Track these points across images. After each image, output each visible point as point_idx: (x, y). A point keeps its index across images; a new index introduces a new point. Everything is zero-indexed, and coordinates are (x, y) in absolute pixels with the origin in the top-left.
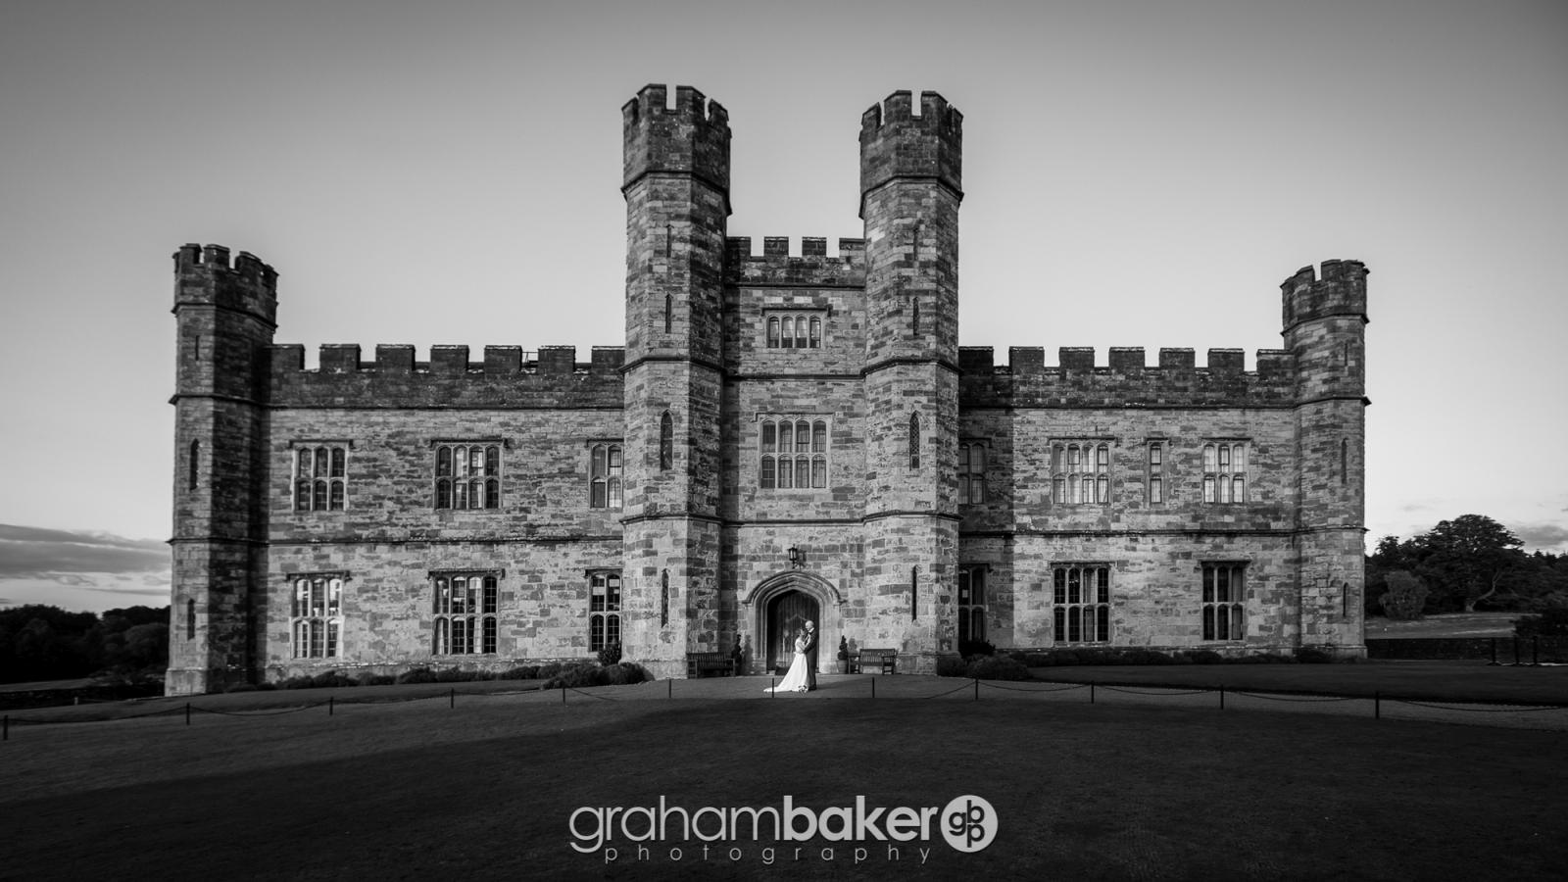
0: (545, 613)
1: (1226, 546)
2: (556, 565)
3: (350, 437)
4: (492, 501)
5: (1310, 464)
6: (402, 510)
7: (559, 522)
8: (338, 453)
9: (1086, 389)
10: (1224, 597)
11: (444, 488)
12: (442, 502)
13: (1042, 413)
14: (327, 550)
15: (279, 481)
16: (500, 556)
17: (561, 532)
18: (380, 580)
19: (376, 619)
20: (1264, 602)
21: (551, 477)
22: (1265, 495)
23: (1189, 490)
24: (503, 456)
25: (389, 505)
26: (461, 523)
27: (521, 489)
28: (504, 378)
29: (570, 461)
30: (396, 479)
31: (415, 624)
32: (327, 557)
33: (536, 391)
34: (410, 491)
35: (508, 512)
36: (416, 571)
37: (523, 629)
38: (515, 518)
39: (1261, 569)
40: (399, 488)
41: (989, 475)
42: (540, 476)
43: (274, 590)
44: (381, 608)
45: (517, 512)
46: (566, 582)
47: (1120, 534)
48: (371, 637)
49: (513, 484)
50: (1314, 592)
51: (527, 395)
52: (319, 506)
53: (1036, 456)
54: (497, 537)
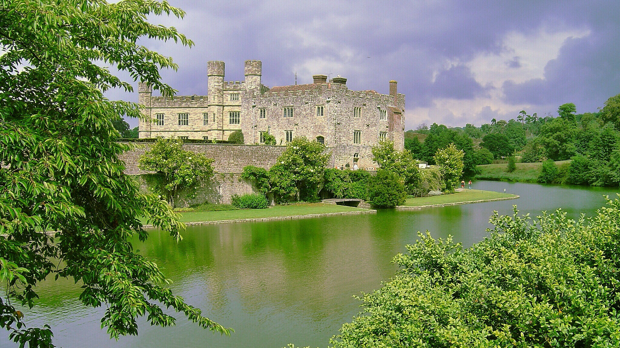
3: (165, 113)
6: (173, 126)
8: (163, 115)
16: (189, 134)
17: (199, 130)
26: (182, 128)
27: (192, 122)
32: (161, 133)
36: (175, 136)
38: (191, 127)
40: (173, 122)
42: (195, 120)
51: (193, 105)
54: (188, 130)
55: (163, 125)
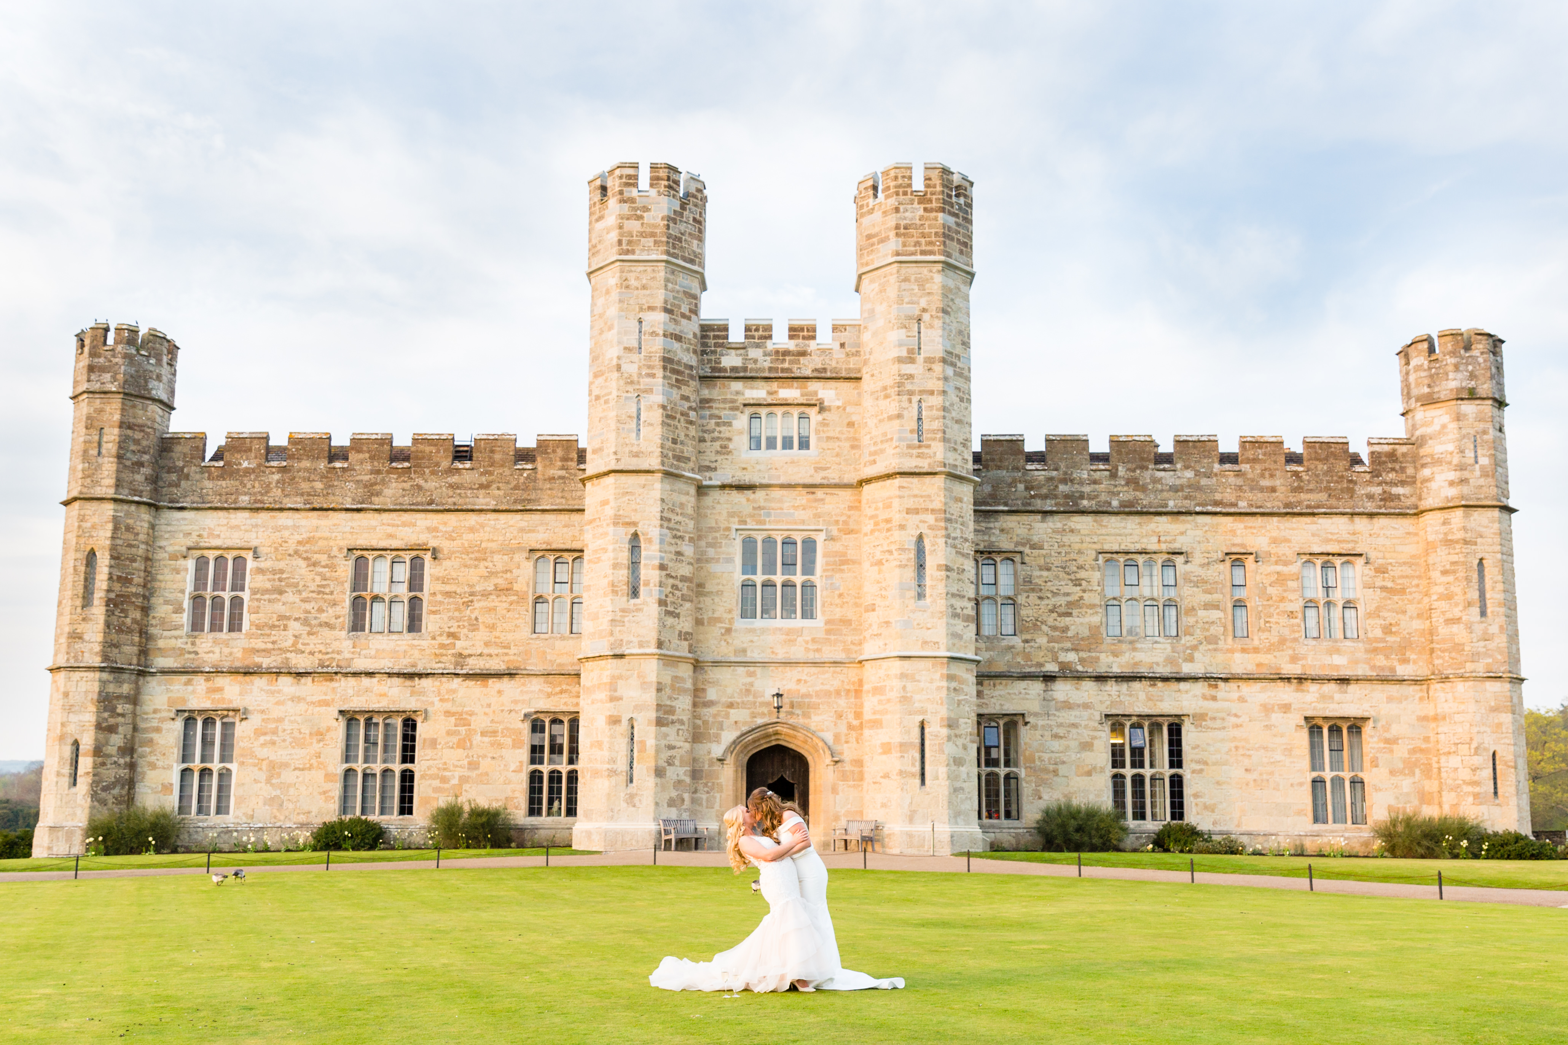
0: (473, 765)
1: (1337, 696)
2: (489, 706)
3: (254, 544)
4: (414, 624)
5: (1440, 589)
6: (310, 634)
7: (493, 650)
8: (239, 561)
9: (1144, 489)
10: (1336, 765)
11: (359, 607)
12: (357, 625)
13: (1088, 519)
14: (220, 681)
15: (171, 596)
16: (422, 693)
17: (496, 665)
18: (280, 720)
19: (274, 769)
20: (1392, 773)
21: (485, 595)
22: (1387, 630)
23: (1283, 620)
24: (429, 568)
25: (295, 627)
26: (377, 650)
27: (449, 610)
28: (433, 473)
29: (508, 575)
30: (304, 595)
31: (318, 776)
32: (220, 690)
33: (471, 489)
34: (320, 610)
35: (434, 638)
36: (323, 709)
37: (446, 786)
38: (442, 646)
39: (1387, 729)
40: (308, 606)
41: (1021, 599)
42: (472, 594)
43: (158, 730)
44: (280, 754)
45: (444, 637)
46: (500, 728)
47: (1196, 679)
48: (268, 791)
49: (441, 603)
50: (1454, 761)
51: (460, 494)
52: (216, 627)
53: (1082, 574)
54: (419, 669)
55: (235, 625)
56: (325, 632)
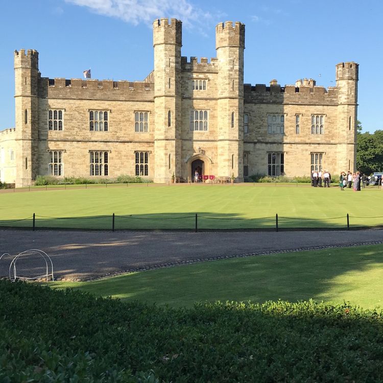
0: (122, 164)
1: (318, 147)
2: (125, 149)
4: (106, 129)
5: (341, 123)
6: (80, 131)
7: (126, 136)
10: (316, 163)
11: (91, 124)
12: (91, 128)
13: (265, 105)
14: (58, 143)
15: (44, 121)
16: (109, 146)
18: (74, 152)
19: (74, 164)
20: (328, 164)
21: (123, 122)
22: (329, 132)
23: (307, 130)
24: (109, 115)
25: (76, 129)
28: (109, 90)
29: (129, 117)
30: (78, 121)
31: (85, 166)
32: (58, 145)
33: (118, 94)
34: (82, 125)
35: (111, 132)
36: (85, 150)
37: (116, 168)
38: (113, 134)
39: (328, 154)
40: (79, 124)
41: (249, 124)
43: (43, 155)
44: (75, 161)
45: (114, 132)
46: (128, 154)
47: (287, 143)
48: (72, 170)
49: (112, 123)
50: (341, 162)
51: (116, 96)
52: (55, 129)
53: (263, 118)
54: (108, 140)
55: (60, 129)
56: (84, 131)
